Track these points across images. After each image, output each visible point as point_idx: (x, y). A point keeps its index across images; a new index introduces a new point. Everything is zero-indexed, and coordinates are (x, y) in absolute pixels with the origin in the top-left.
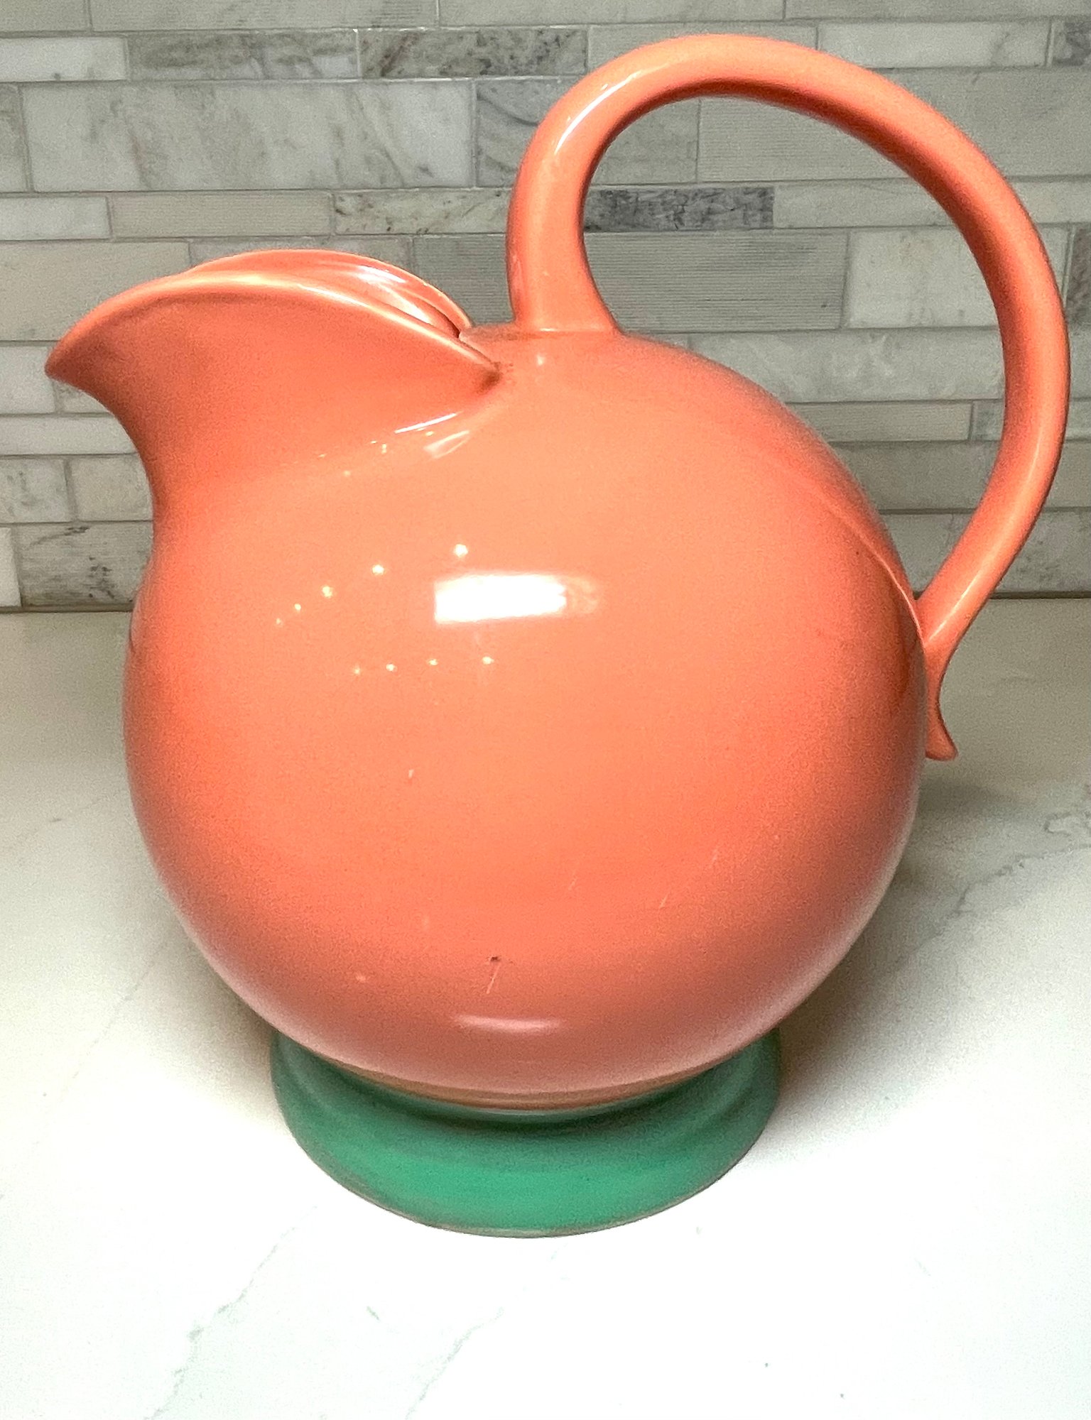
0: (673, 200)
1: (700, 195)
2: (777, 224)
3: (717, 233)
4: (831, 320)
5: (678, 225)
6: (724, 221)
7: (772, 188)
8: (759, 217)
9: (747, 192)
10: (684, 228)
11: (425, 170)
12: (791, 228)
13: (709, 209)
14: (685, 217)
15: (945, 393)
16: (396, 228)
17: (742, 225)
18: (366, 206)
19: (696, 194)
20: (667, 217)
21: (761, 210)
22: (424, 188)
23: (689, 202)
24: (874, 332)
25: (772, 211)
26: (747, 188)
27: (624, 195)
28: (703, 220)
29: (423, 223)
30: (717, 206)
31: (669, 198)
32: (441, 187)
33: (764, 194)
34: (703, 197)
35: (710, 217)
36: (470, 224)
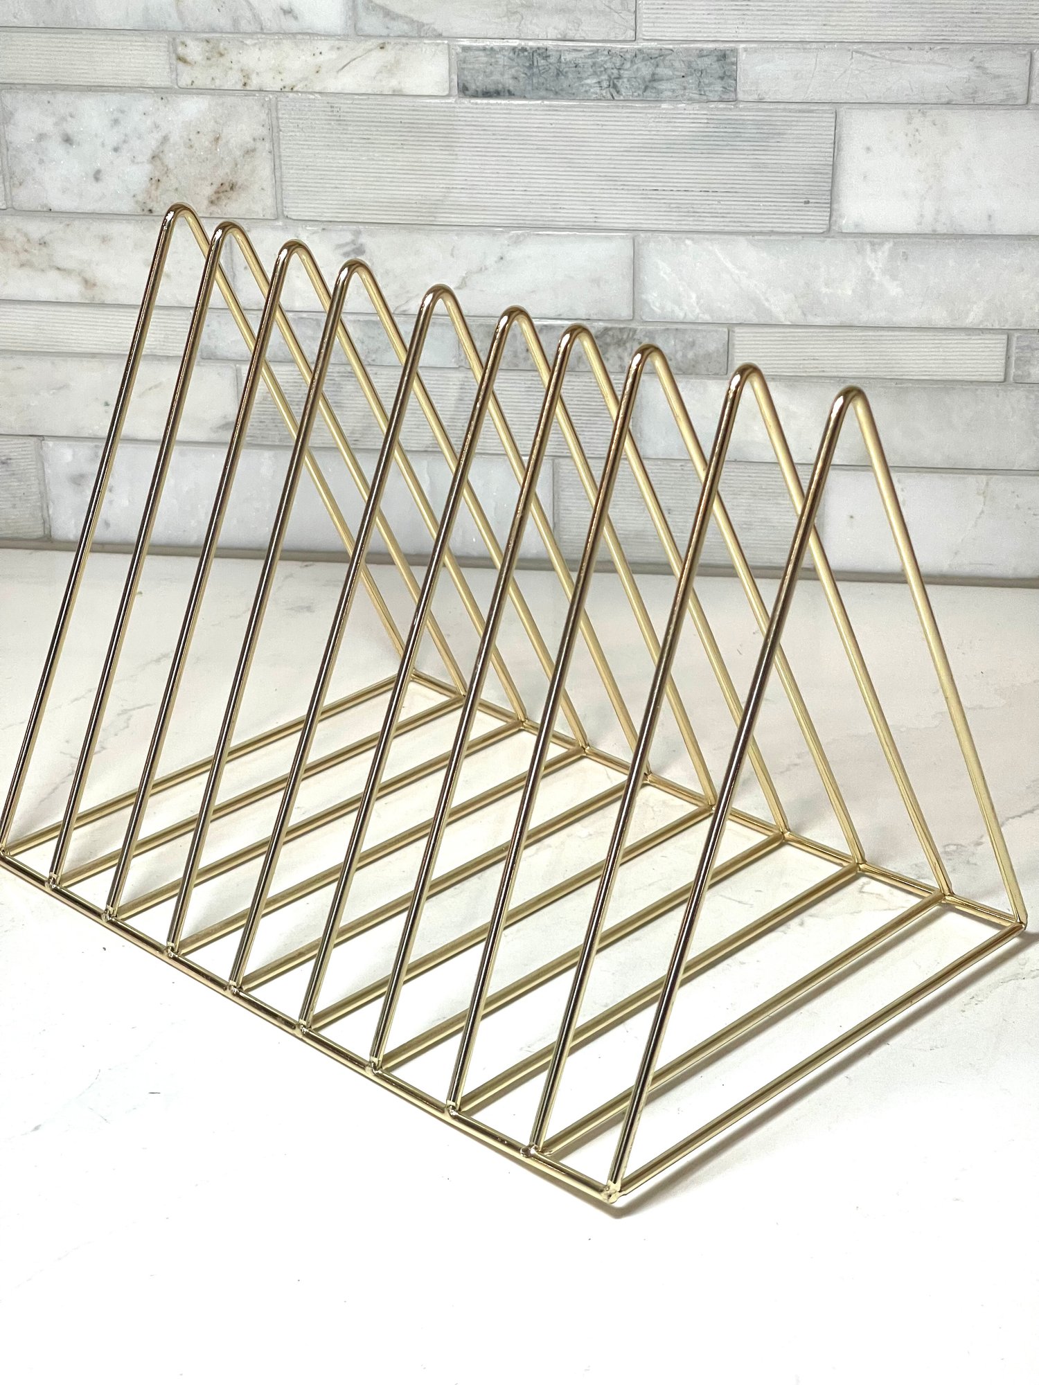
0: (605, 62)
1: (640, 56)
2: (741, 96)
3: (664, 106)
4: (815, 219)
5: (615, 94)
6: (674, 91)
7: (735, 51)
8: (718, 87)
9: (701, 54)
10: (622, 98)
12: (761, 101)
13: (653, 74)
14: (623, 84)
15: (971, 319)
16: (255, 83)
17: (697, 97)
18: (216, 53)
19: (636, 56)
20: (599, 82)
21: (722, 78)
22: (288, 35)
23: (628, 65)
24: (876, 238)
25: (736, 80)
26: (702, 50)
27: (544, 53)
28: (646, 88)
29: (289, 82)
30: (661, 71)
31: (601, 59)
32: (312, 35)
33: (723, 56)
34: (643, 60)
35: (655, 84)
36: (347, 82)
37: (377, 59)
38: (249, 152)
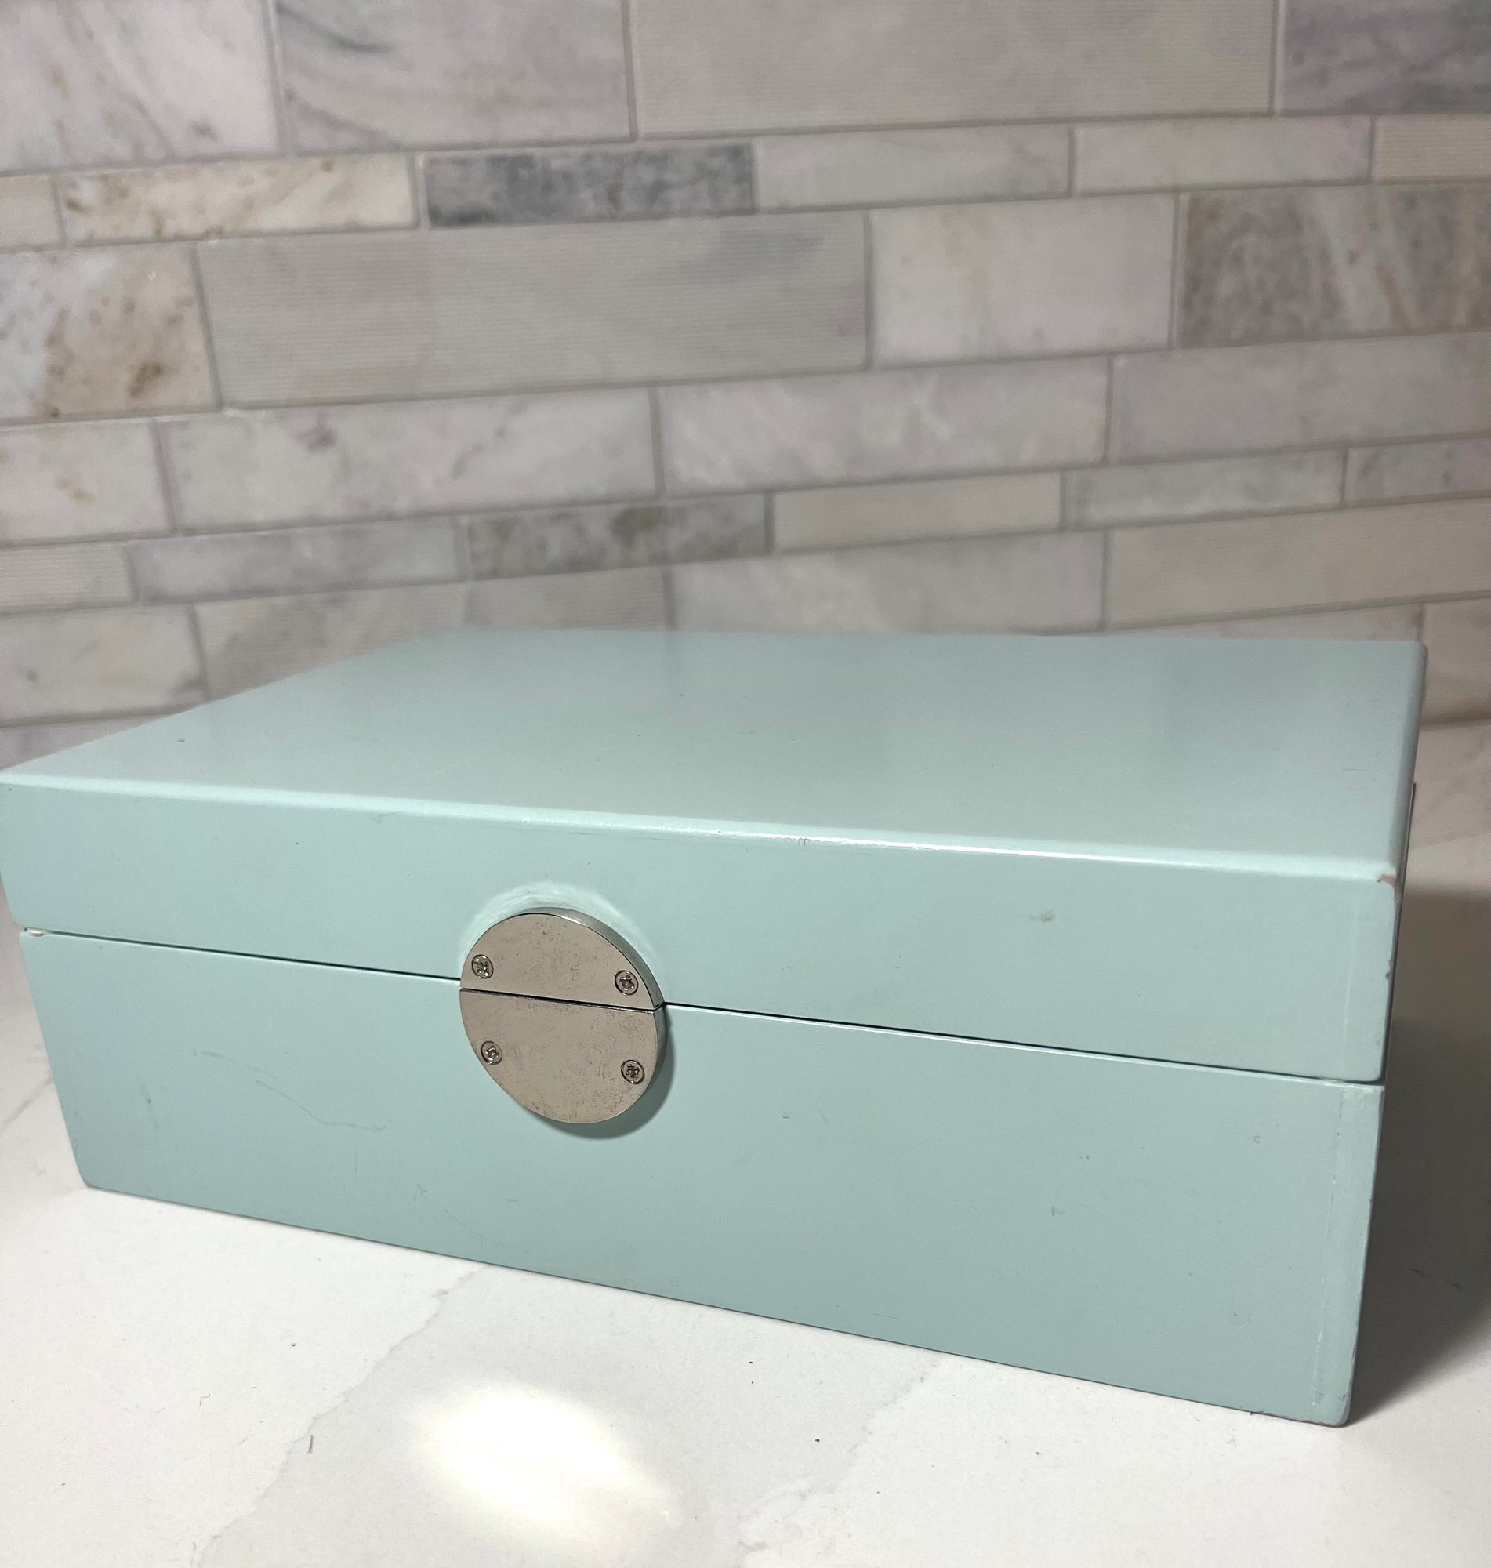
0: (602, 169)
1: (642, 160)
2: (761, 203)
3: (674, 222)
4: (854, 352)
5: (615, 211)
6: (683, 202)
8: (736, 195)
9: (713, 152)
10: (624, 216)
11: (203, 130)
12: (785, 209)
13: (659, 181)
14: (624, 195)
15: (1027, 458)
16: (171, 227)
17: (712, 209)
18: (115, 193)
19: (637, 159)
20: (596, 197)
21: (738, 180)
22: (208, 160)
23: (628, 174)
24: (920, 368)
25: (754, 181)
26: (712, 147)
27: (527, 162)
28: (651, 201)
29: (214, 219)
30: (670, 176)
31: (596, 165)
32: (233, 157)
33: (737, 152)
34: (647, 163)
35: (661, 195)
36: (288, 215)
37: (324, 183)
38: (173, 321)
